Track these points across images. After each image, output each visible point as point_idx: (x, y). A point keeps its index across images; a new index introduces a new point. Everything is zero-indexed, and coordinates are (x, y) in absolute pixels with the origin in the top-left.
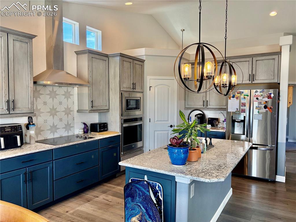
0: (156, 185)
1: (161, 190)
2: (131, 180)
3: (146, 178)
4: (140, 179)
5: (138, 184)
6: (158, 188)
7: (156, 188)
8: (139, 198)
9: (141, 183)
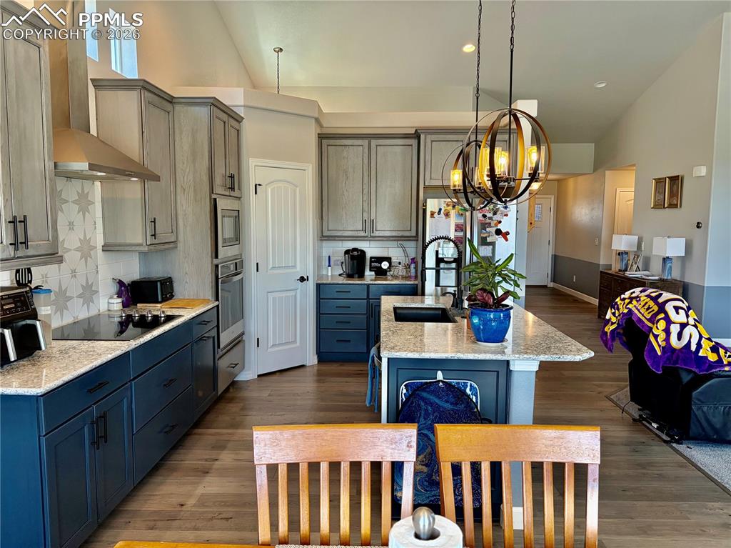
0: (467, 386)
1: (477, 393)
2: (405, 386)
3: (440, 376)
4: (428, 381)
5: (425, 391)
6: (470, 391)
7: (465, 390)
8: (425, 419)
9: (432, 388)
